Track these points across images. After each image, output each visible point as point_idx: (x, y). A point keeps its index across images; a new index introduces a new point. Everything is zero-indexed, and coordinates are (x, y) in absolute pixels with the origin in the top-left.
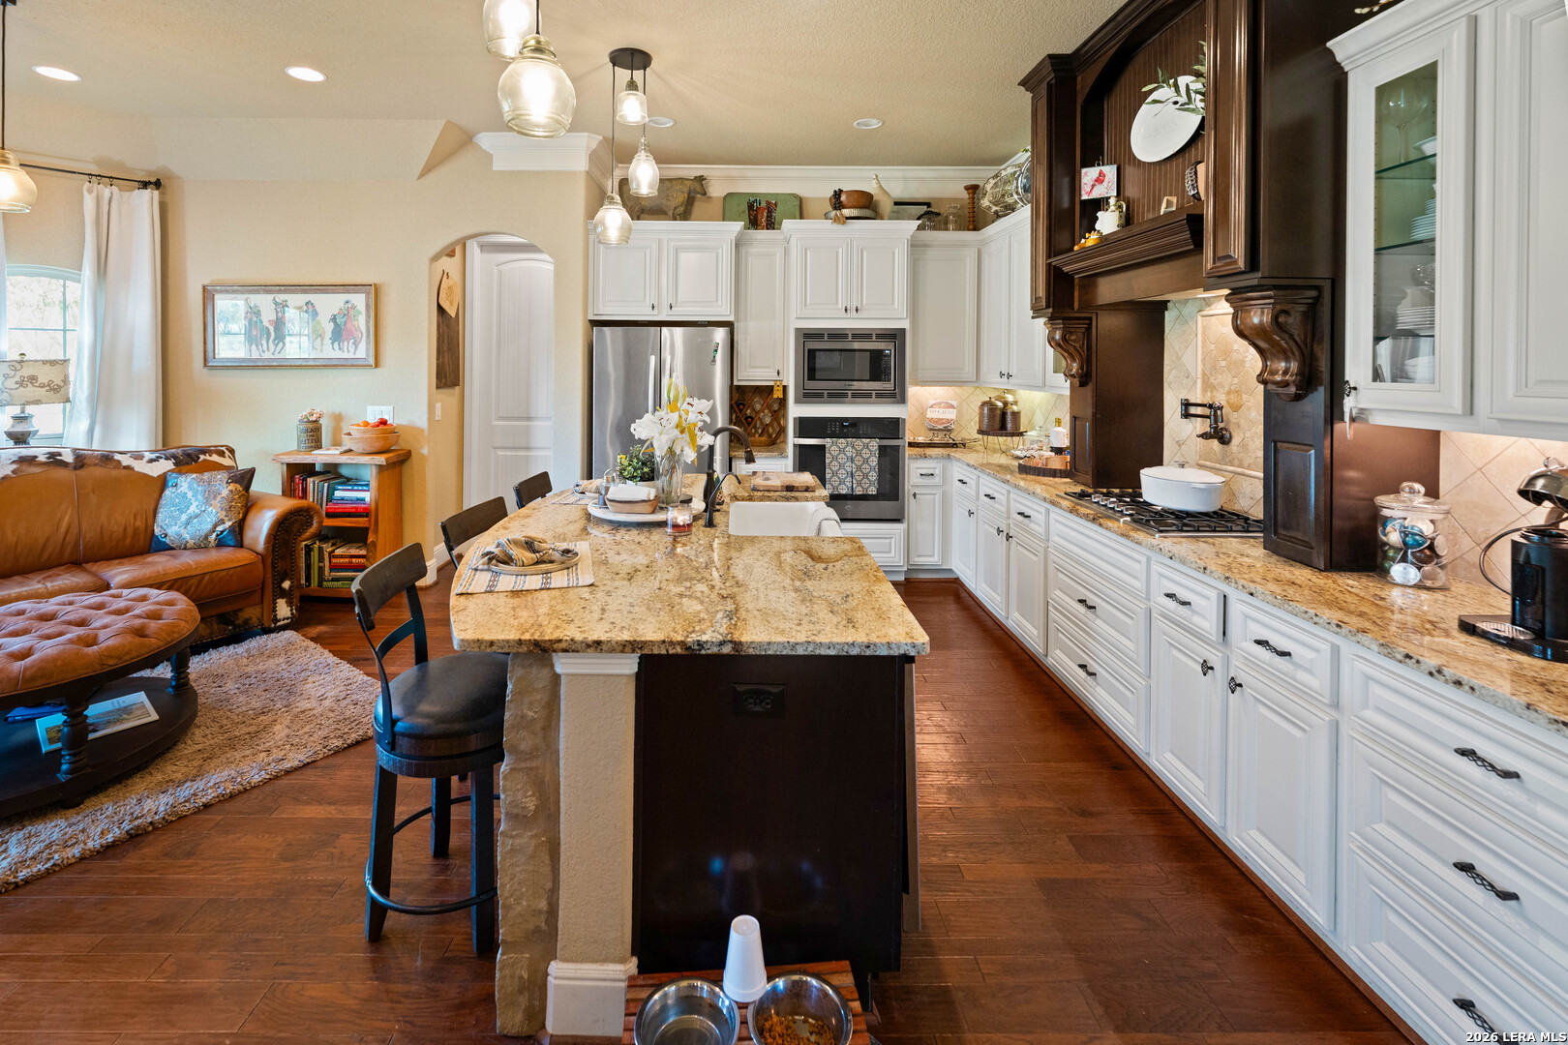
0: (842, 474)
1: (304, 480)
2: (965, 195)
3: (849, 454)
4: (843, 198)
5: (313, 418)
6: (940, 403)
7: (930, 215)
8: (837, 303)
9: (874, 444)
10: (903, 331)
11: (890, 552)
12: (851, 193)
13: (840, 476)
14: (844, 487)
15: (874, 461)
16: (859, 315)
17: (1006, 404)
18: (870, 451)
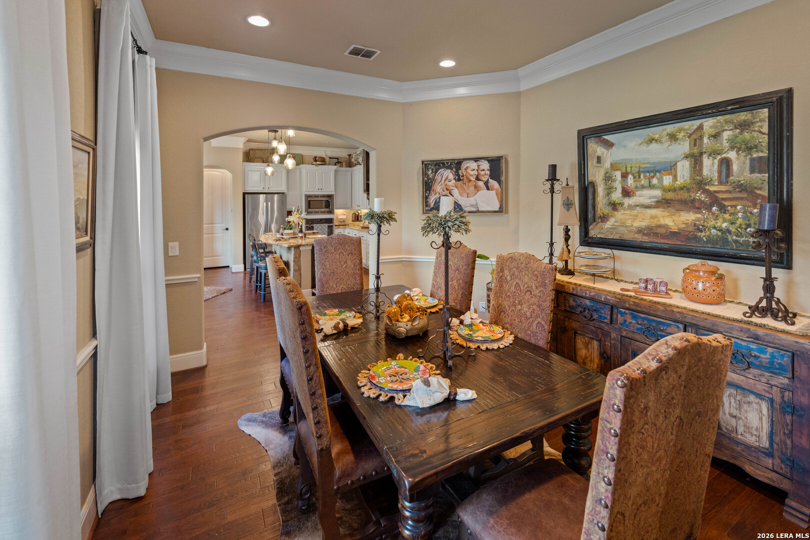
2: (347, 156)
3: (320, 228)
4: (317, 158)
6: (342, 214)
7: (338, 162)
8: (316, 187)
9: (326, 225)
10: (333, 195)
12: (319, 157)
15: (327, 230)
16: (322, 190)
17: (358, 213)
18: (325, 227)
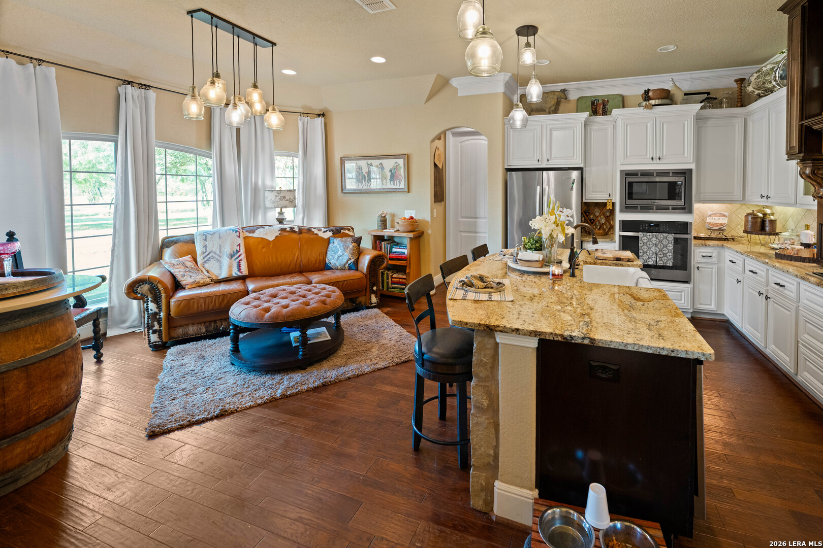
0: (650, 253)
1: (381, 243)
2: (735, 85)
3: (654, 242)
4: (651, 94)
5: (383, 216)
6: (716, 214)
7: (710, 99)
8: (646, 155)
9: (671, 237)
10: (691, 170)
11: (681, 300)
12: (655, 91)
13: (648, 254)
14: (651, 261)
15: (671, 247)
16: (661, 161)
17: (765, 215)
18: (668, 240)
